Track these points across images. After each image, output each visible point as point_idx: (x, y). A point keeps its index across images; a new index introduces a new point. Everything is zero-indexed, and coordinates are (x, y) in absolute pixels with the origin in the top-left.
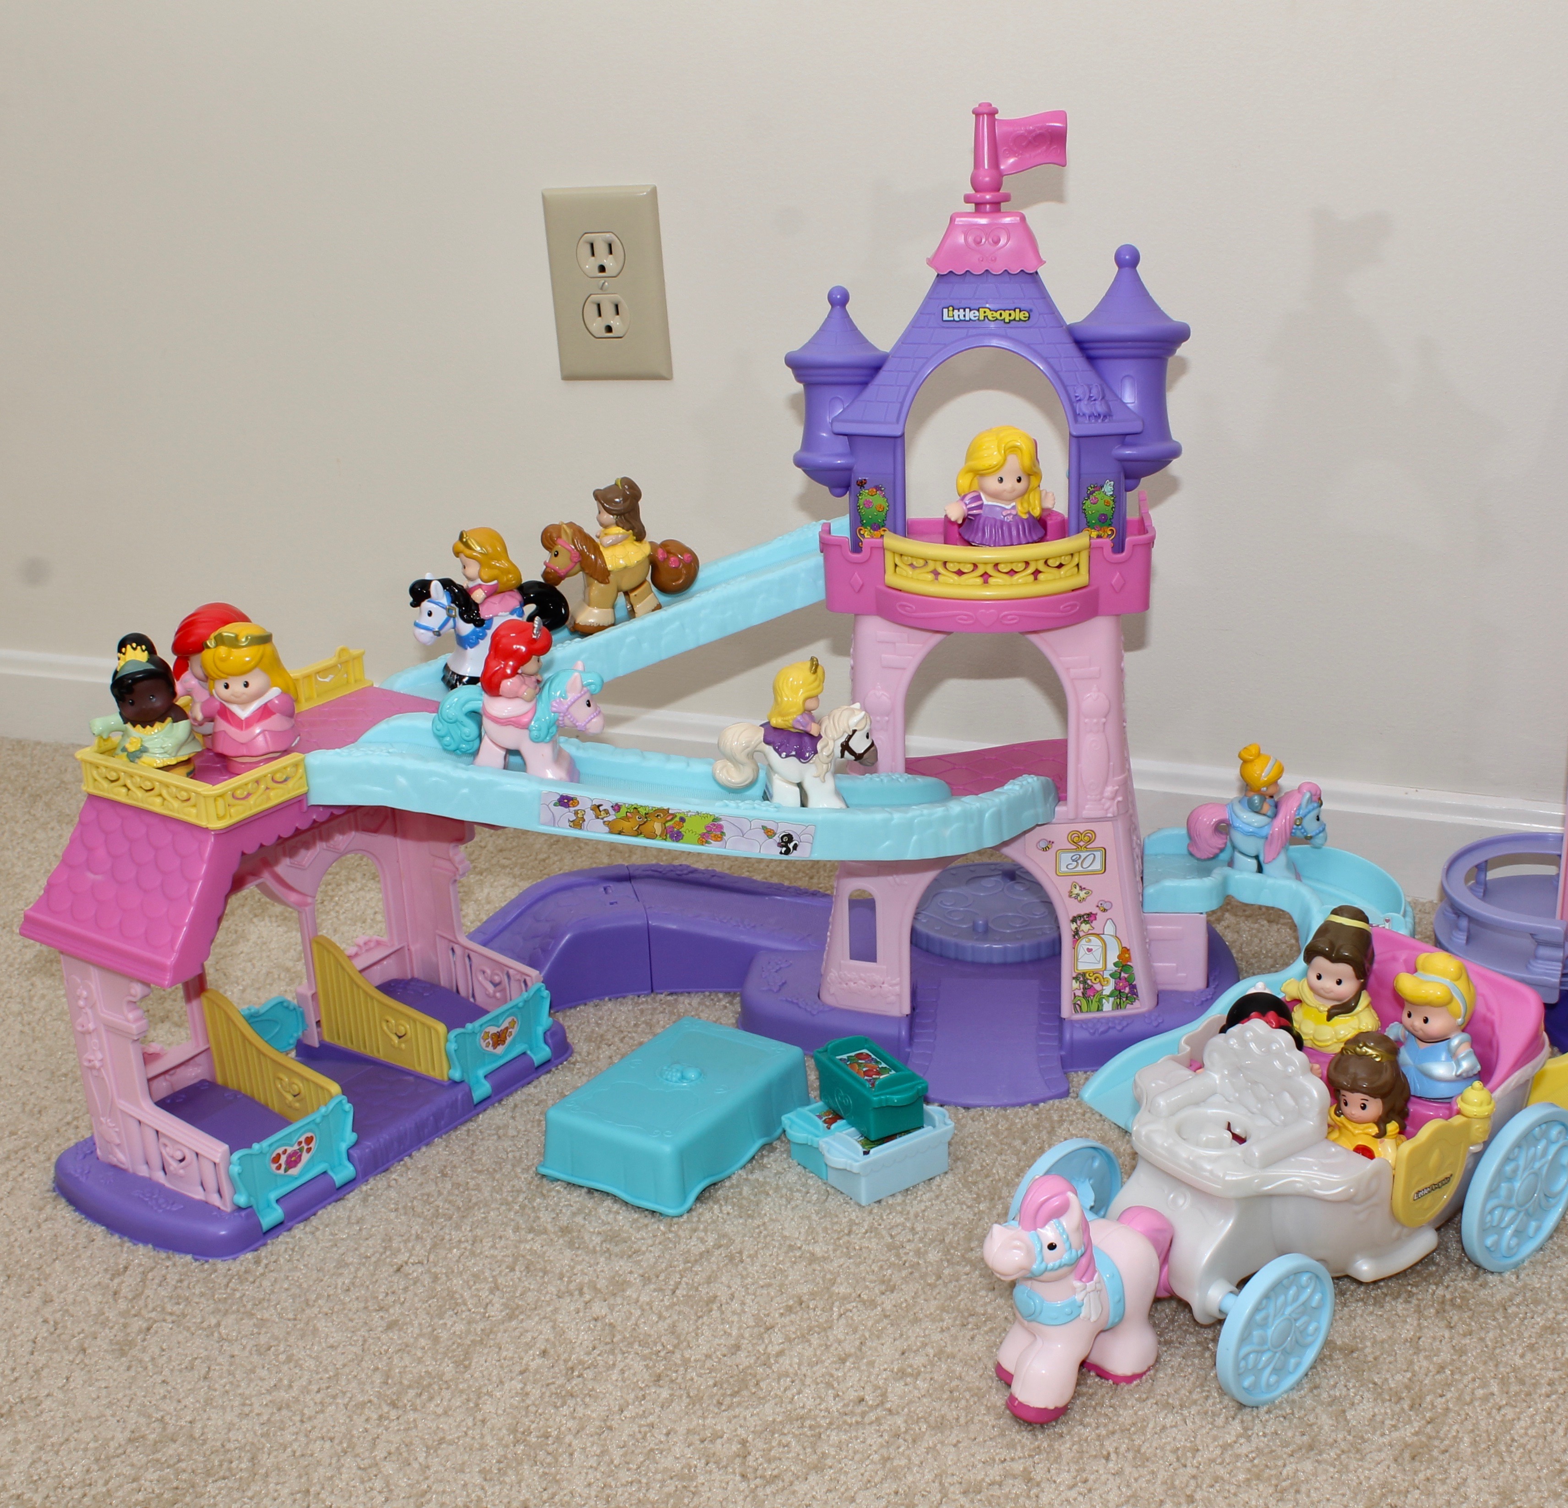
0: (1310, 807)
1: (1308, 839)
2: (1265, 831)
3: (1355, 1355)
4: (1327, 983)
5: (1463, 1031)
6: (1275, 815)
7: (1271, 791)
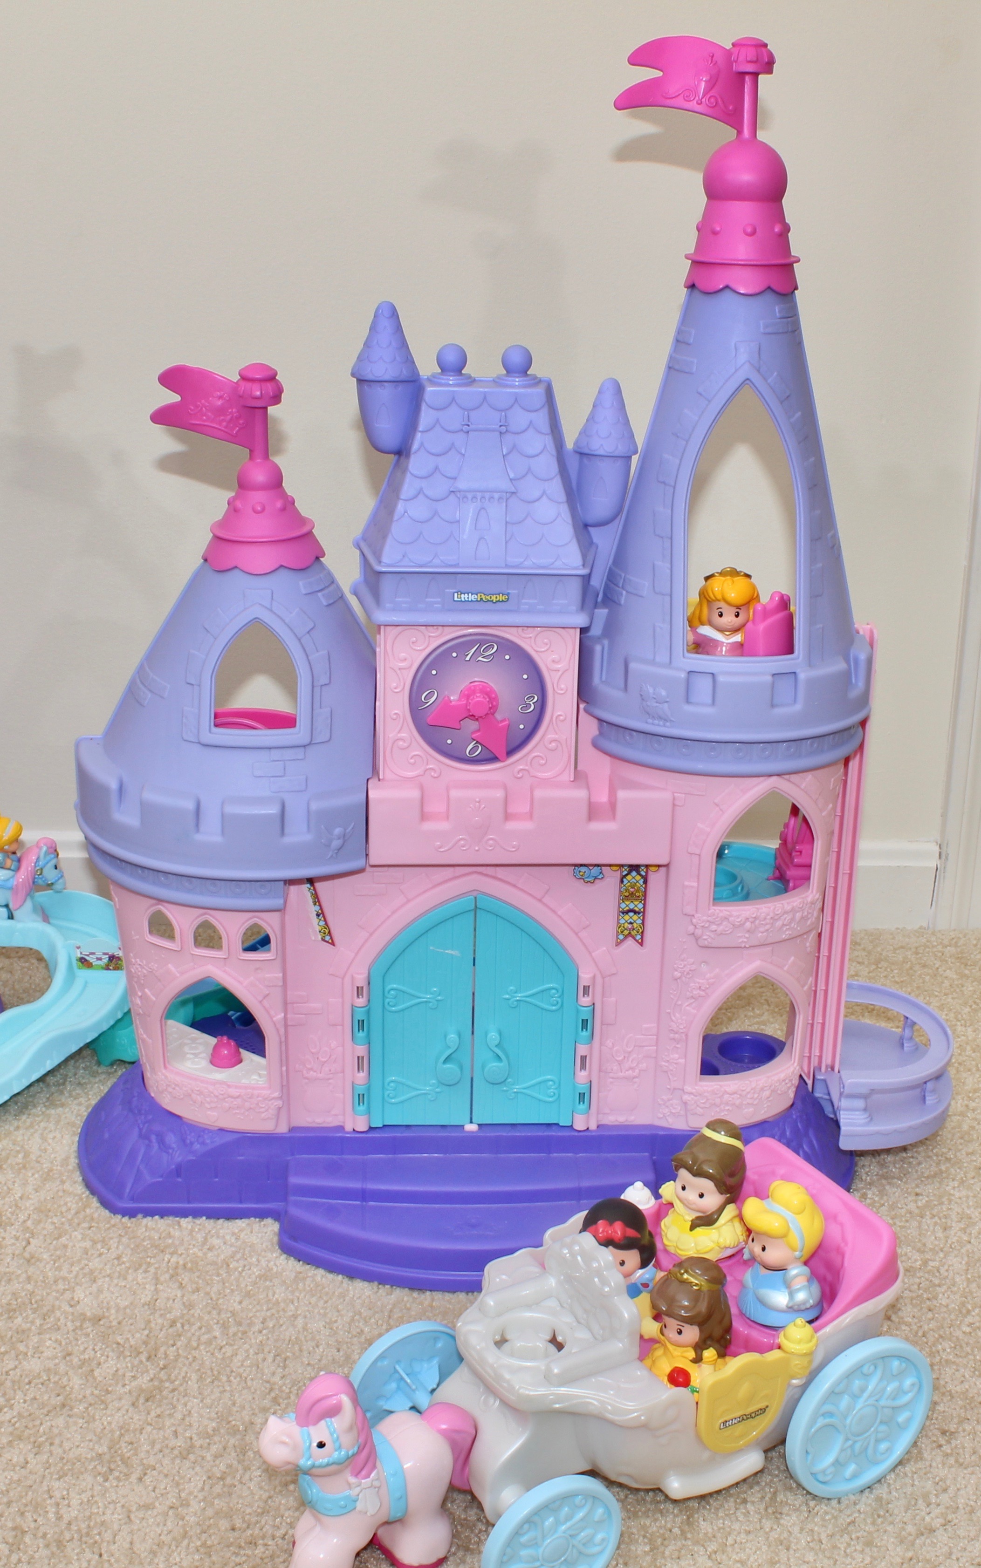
0: (48, 858)
1: (50, 886)
2: (13, 882)
6: (18, 869)
7: (13, 848)
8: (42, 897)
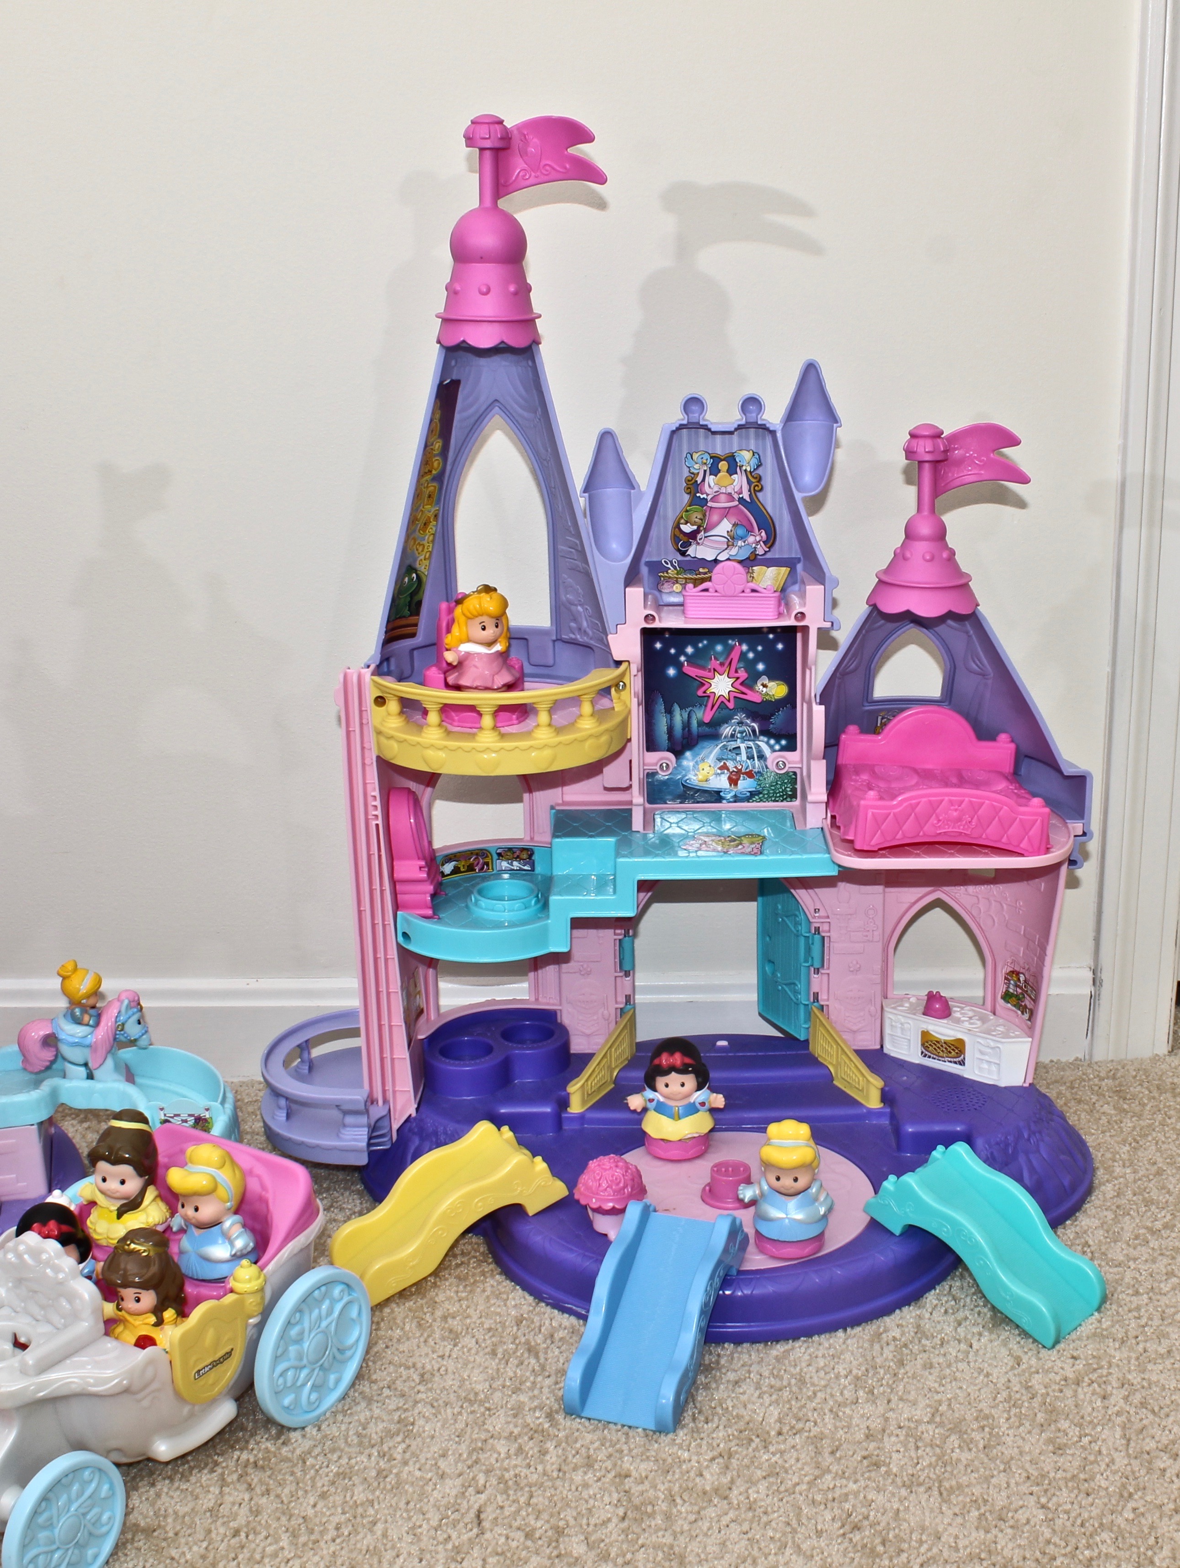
0: (130, 1012)
1: (133, 1043)
2: (91, 1039)
3: (155, 1534)
4: (113, 1185)
5: (236, 1212)
6: (97, 1024)
7: (91, 1001)
8: (127, 1054)
